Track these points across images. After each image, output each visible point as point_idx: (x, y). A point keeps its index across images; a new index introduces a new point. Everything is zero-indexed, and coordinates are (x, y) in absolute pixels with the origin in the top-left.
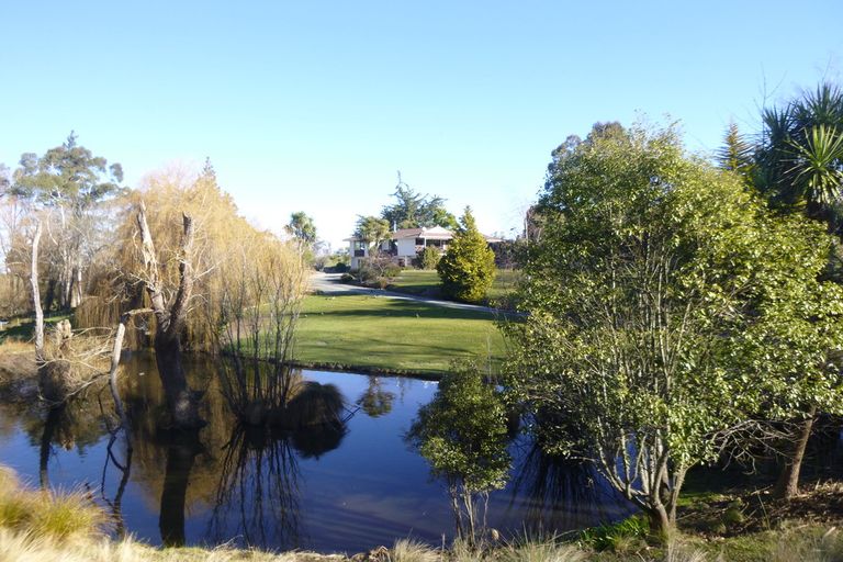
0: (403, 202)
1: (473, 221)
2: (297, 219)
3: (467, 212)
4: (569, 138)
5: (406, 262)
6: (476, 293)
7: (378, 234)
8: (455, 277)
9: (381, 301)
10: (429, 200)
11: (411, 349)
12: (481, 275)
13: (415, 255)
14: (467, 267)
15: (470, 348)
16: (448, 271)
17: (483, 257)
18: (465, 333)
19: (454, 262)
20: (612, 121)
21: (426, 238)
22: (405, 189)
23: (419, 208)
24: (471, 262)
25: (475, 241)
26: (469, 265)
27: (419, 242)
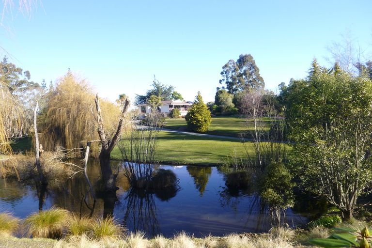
0: (156, 88)
1: (201, 98)
2: (121, 97)
3: (198, 94)
4: (229, 61)
5: (166, 115)
6: (204, 129)
7: (156, 103)
8: (194, 122)
9: (163, 133)
10: (168, 87)
11: (187, 153)
12: (205, 121)
13: (169, 112)
14: (200, 118)
15: (212, 152)
16: (191, 120)
17: (206, 113)
18: (207, 146)
19: (194, 116)
20: (248, 54)
21: (174, 104)
22: (157, 83)
23: (163, 91)
24: (201, 115)
25: (203, 106)
26: (201, 117)
27: (171, 106)
